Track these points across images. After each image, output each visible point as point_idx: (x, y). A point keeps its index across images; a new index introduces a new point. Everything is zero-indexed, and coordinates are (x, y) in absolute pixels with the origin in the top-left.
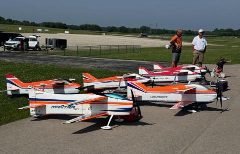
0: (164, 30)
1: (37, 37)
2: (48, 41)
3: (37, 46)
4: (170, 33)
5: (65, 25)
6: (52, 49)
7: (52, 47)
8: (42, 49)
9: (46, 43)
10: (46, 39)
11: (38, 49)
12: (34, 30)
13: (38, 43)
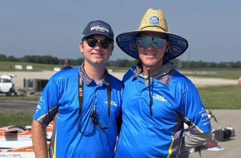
0: (201, 62)
1: (11, 77)
2: (27, 82)
3: (12, 90)
4: (209, 67)
5: (56, 59)
6: (32, 94)
7: (33, 91)
8: (19, 94)
9: (25, 86)
10: (25, 80)
11: (13, 94)
12: (11, 67)
13: (13, 85)
